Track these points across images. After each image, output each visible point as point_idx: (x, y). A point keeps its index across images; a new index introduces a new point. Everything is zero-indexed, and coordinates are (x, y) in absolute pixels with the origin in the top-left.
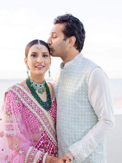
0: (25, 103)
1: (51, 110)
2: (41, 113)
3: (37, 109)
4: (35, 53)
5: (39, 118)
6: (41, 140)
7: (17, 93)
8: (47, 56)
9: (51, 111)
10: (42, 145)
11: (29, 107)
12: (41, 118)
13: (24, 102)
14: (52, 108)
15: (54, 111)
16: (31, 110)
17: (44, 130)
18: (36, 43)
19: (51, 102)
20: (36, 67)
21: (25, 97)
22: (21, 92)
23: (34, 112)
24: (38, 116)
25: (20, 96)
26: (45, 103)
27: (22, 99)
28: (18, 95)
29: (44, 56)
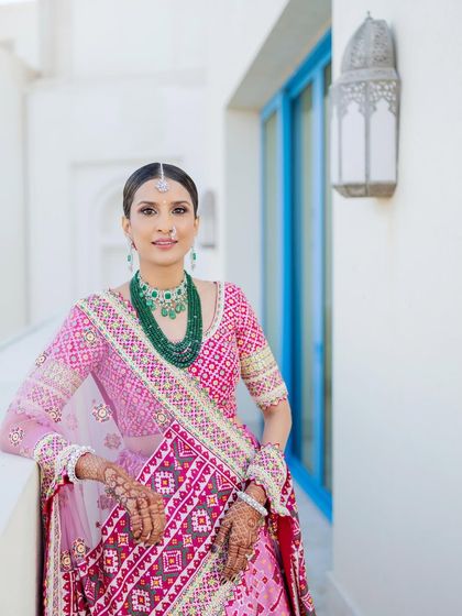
0: (115, 343)
1: (197, 367)
2: (156, 372)
3: (145, 360)
4: (152, 204)
5: (151, 386)
6: (162, 448)
7: (93, 315)
8: (185, 210)
9: (194, 370)
10: (167, 464)
11: (124, 354)
12: (157, 388)
13: (111, 339)
14: (201, 361)
15: (207, 370)
16: (130, 363)
17: (175, 422)
18: (152, 175)
19: (200, 341)
20: (153, 243)
21: (116, 325)
22: (106, 314)
23: (138, 370)
24: (147, 380)
25: (99, 324)
26: (179, 345)
27: (105, 332)
28: (97, 320)
29: (179, 209)
